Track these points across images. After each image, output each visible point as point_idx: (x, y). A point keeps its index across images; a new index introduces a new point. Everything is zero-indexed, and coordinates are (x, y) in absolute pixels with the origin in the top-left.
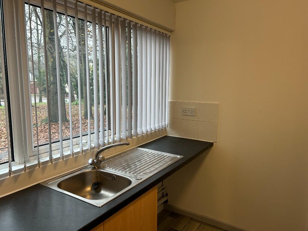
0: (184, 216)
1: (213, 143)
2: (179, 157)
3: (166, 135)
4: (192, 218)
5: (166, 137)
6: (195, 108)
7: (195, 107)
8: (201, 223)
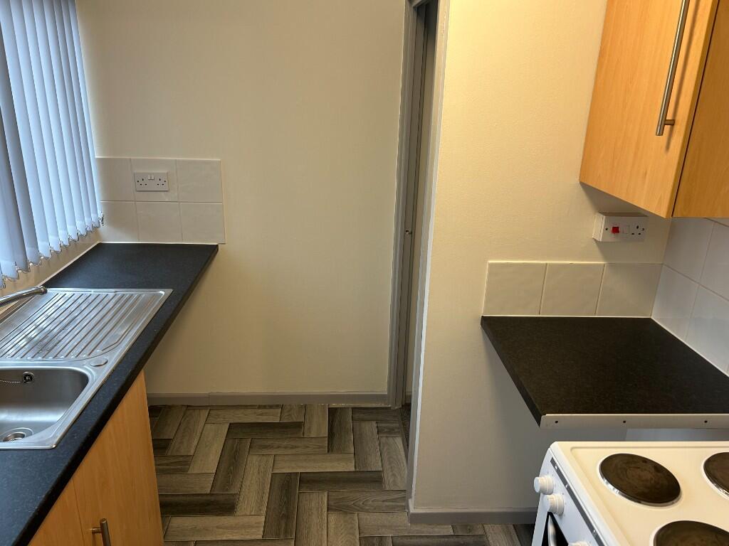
0: (170, 407)
1: (217, 245)
2: (163, 293)
3: (98, 242)
4: (188, 406)
5: (100, 246)
6: (167, 173)
7: (165, 171)
8: (211, 408)
